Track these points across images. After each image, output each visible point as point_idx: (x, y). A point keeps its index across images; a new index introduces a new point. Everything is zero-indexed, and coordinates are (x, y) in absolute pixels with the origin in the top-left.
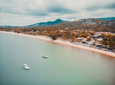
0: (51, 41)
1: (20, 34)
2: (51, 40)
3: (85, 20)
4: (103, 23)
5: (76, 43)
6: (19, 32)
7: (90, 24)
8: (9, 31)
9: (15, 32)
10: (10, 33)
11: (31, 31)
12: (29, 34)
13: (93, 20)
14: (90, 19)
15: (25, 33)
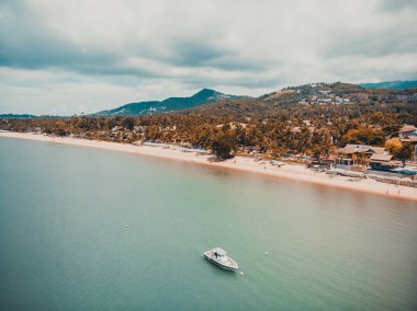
0: (208, 163)
1: (69, 140)
2: (210, 159)
3: (306, 91)
4: (375, 99)
5: (338, 170)
6: (63, 134)
7: (329, 104)
8: (24, 131)
9: (49, 132)
10: (29, 136)
11: (110, 128)
12: (103, 138)
13: (339, 89)
14: (325, 86)
15: (89, 137)
